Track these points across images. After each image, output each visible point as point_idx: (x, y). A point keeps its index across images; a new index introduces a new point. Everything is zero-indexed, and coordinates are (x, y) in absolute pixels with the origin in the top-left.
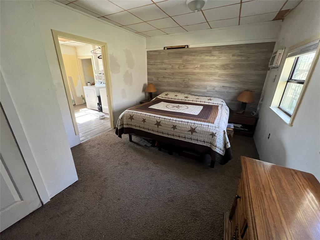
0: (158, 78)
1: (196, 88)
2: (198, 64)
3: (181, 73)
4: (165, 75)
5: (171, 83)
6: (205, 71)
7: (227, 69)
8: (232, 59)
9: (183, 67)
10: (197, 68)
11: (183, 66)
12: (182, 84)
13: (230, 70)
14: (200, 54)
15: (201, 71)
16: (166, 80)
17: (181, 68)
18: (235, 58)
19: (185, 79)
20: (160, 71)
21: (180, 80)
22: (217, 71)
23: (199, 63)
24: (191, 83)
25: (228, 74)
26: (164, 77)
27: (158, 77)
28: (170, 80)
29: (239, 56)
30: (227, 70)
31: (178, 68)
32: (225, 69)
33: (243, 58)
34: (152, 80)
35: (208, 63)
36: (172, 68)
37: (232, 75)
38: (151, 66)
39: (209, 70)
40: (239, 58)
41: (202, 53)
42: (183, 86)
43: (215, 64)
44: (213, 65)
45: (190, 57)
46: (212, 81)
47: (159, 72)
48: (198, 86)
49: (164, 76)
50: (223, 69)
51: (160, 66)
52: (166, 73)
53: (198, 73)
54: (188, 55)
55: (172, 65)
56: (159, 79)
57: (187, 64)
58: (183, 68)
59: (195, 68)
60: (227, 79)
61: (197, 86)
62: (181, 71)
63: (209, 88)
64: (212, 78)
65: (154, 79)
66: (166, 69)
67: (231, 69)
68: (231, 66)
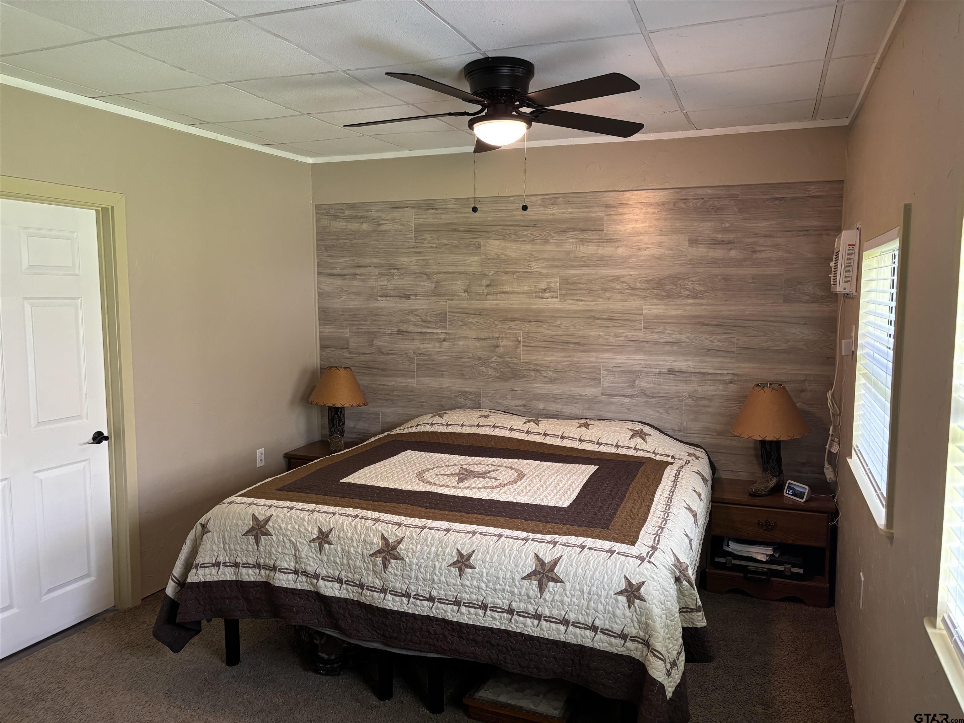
0: (373, 335)
1: (552, 381)
2: (553, 276)
3: (479, 313)
4: (408, 322)
5: (435, 357)
6: (581, 306)
7: (679, 296)
8: (689, 257)
9: (488, 286)
10: (546, 295)
11: (484, 283)
12: (486, 363)
13: (691, 301)
14: (557, 236)
15: (569, 305)
16: (409, 346)
17: (478, 294)
18: (700, 251)
19: (500, 342)
20: (383, 303)
21: (477, 343)
22: (635, 303)
23: (555, 271)
24: (526, 357)
25: (682, 317)
26: (400, 332)
27: (369, 333)
28: (429, 346)
29: (716, 243)
30: (678, 301)
31: (466, 291)
32: (668, 297)
33: (733, 253)
34: (342, 344)
35: (594, 271)
36: (437, 292)
37: (702, 320)
38: (339, 282)
39: (600, 301)
40: (718, 253)
41: (563, 231)
42: (490, 372)
43: (623, 276)
44: (617, 279)
45: (515, 246)
46: (619, 348)
47: (378, 308)
48: (561, 371)
49: (404, 327)
50: (660, 297)
51: (382, 283)
52: (411, 312)
53: (556, 315)
54: (503, 237)
55: (435, 278)
56: (380, 342)
57: (505, 278)
58: (486, 290)
59: (541, 294)
60: (683, 337)
61: (556, 371)
62: (477, 304)
63: (611, 379)
64: (616, 336)
65: (353, 342)
66: (408, 297)
67: (695, 295)
68: (690, 285)
